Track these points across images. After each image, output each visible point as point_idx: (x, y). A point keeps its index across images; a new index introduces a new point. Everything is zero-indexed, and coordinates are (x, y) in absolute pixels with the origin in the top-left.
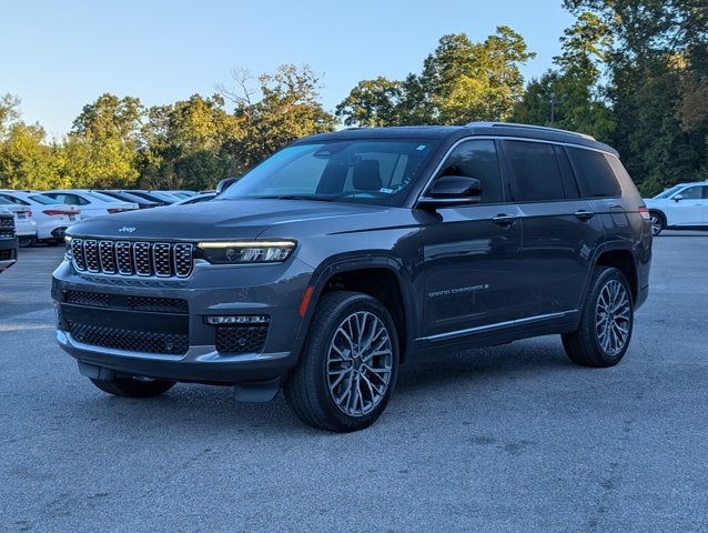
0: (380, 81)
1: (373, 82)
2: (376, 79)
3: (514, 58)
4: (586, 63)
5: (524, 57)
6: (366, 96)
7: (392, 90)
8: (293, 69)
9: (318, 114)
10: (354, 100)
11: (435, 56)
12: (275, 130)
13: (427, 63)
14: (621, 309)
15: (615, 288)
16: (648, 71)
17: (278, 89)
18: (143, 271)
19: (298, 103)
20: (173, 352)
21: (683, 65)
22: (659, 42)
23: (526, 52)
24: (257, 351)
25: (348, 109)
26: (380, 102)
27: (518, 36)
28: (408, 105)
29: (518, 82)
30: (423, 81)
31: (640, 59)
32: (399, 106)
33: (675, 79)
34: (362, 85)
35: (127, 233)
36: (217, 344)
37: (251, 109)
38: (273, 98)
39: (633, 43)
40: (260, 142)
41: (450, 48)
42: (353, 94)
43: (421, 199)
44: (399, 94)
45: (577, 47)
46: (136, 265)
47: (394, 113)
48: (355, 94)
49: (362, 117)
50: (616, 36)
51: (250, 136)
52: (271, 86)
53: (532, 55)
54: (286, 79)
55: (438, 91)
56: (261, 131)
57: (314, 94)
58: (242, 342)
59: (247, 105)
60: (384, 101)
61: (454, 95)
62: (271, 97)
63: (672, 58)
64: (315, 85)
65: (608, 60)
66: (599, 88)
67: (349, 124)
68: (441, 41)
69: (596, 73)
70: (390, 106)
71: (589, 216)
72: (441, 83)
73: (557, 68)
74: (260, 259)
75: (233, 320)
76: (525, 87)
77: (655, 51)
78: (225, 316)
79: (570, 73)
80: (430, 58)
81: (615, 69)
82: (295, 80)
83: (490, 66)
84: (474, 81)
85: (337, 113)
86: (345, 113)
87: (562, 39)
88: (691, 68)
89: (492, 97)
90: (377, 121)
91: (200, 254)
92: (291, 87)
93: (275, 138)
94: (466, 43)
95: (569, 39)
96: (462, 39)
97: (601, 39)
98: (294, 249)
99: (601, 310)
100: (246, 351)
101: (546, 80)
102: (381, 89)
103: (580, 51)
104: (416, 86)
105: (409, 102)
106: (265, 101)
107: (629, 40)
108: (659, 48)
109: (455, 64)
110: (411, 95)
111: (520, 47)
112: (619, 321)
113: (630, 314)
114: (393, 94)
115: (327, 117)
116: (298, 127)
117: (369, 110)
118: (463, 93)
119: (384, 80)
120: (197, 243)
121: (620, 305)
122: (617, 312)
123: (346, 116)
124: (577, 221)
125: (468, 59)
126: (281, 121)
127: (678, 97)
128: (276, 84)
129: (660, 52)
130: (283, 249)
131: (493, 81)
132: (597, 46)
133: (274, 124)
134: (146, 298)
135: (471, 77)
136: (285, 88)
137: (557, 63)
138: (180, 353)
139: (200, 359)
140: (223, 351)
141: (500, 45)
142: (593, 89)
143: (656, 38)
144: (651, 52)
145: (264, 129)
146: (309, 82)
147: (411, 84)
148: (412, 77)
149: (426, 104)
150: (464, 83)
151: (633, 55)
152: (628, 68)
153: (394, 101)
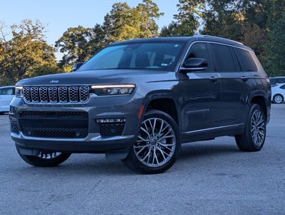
0: (80, 28)
1: (76, 29)
2: (77, 27)
3: (153, 16)
4: (192, 18)
5: (158, 15)
6: (72, 36)
7: (86, 33)
8: (30, 22)
9: (45, 46)
10: (65, 39)
11: (110, 14)
12: (21, 56)
13: (106, 18)
14: (261, 124)
15: (258, 114)
16: (224, 22)
17: (22, 33)
18: (63, 100)
19: (33, 40)
20: (79, 137)
21: (243, 19)
22: (230, 7)
23: (159, 12)
24: (120, 135)
25: (62, 43)
26: (80, 40)
27: (154, 4)
28: (96, 41)
29: (155, 28)
30: (104, 28)
31: (220, 16)
32: (91, 41)
33: (239, 26)
34: (70, 30)
35: (54, 83)
36: (100, 132)
37: (6, 44)
38: (19, 38)
39: (216, 7)
40: (11, 63)
41: (118, 10)
42: (64, 35)
43: (181, 68)
44: (90, 35)
45: (186, 10)
46: (59, 98)
47: (88, 45)
48: (66, 35)
49: (69, 48)
50: (207, 4)
51: (6, 60)
52: (18, 31)
53: (162, 14)
54: (26, 27)
55: (112, 33)
56: (12, 56)
57: (42, 35)
58: (113, 131)
59: (4, 41)
60: (82, 39)
61: (121, 35)
62: (17, 37)
63: (237, 15)
64: (43, 31)
65: (203, 17)
66: (200, 31)
67: (63, 52)
68: (113, 7)
69: (198, 23)
70: (86, 42)
71: (246, 80)
72: (114, 29)
73: (176, 21)
74: (118, 93)
75: (108, 121)
76: (159, 31)
77: (229, 11)
78: (104, 119)
79: (184, 23)
80: (107, 15)
81: (208, 22)
82: (31, 28)
83: (140, 20)
84: (132, 28)
85: (56, 46)
86: (60, 45)
87: (178, 5)
88: (247, 20)
89: (141, 36)
90: (79, 50)
91: (93, 91)
92: (29, 31)
93: (20, 60)
94: (127, 7)
95: (182, 5)
96: (125, 5)
97: (199, 5)
98: (134, 89)
99: (253, 124)
100: (114, 135)
101: (171, 27)
102: (80, 32)
103: (187, 12)
104: (100, 30)
105: (97, 39)
106: (14, 39)
107: (214, 5)
108: (230, 10)
109: (121, 19)
110: (98, 35)
111: (156, 10)
112: (260, 129)
113: (265, 126)
114: (87, 35)
115: (50, 48)
116: (34, 54)
117: (74, 44)
118: (126, 34)
119: (82, 27)
120: (90, 86)
121: (260, 122)
122: (259, 125)
123: (61, 47)
124: (242, 81)
125: (128, 16)
126: (24, 50)
127: (241, 35)
128: (21, 30)
129: (231, 12)
130: (129, 89)
131: (142, 28)
132: (196, 9)
133: (20, 52)
134: (66, 112)
135: (130, 25)
136: (26, 32)
137: (176, 18)
138: (83, 137)
139: (93, 139)
140: (104, 135)
141: (145, 9)
142: (197, 32)
143: (228, 4)
144: (226, 12)
145: (14, 55)
146: (39, 29)
147: (97, 29)
148: (98, 26)
149: (106, 40)
150: (127, 29)
151: (216, 14)
152: (214, 20)
153: (88, 39)
